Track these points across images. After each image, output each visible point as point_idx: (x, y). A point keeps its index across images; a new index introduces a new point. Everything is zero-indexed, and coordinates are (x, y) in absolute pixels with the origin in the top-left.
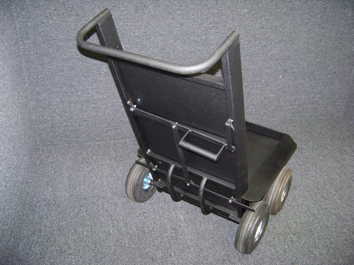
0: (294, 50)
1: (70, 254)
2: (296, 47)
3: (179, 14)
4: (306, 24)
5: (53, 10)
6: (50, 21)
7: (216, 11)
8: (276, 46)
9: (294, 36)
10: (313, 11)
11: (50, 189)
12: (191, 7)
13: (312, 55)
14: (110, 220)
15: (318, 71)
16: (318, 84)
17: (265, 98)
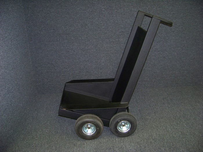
0: (168, 46)
1: (36, 140)
2: (169, 44)
3: (103, 28)
5: (43, 27)
6: (42, 32)
7: (123, 26)
9: (167, 38)
11: (36, 112)
12: (109, 24)
13: (179, 48)
14: (60, 127)
15: (184, 57)
16: (185, 65)
17: (154, 73)
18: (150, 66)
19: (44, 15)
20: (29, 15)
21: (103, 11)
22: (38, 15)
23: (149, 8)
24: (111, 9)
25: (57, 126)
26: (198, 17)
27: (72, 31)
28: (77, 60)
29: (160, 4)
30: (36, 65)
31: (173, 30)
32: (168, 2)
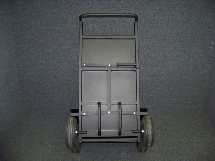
0: (166, 71)
2: (167, 69)
4: (173, 56)
5: (31, 45)
6: (30, 50)
8: (155, 68)
9: (165, 63)
10: (176, 49)
11: (19, 137)
13: (178, 74)
14: (42, 156)
15: (183, 84)
16: (184, 91)
17: (150, 98)
18: (145, 91)
19: (33, 32)
20: (16, 31)
21: (97, 31)
22: (27, 32)
23: (146, 30)
24: (105, 29)
25: (38, 155)
26: (199, 41)
27: (62, 50)
28: (67, 82)
29: (159, 25)
30: (23, 84)
31: (172, 54)
32: (168, 24)
